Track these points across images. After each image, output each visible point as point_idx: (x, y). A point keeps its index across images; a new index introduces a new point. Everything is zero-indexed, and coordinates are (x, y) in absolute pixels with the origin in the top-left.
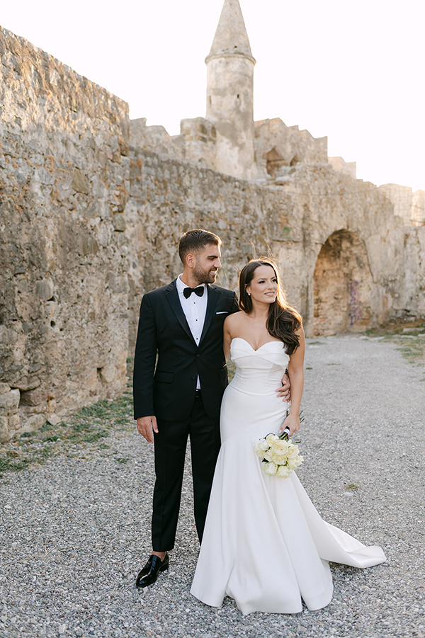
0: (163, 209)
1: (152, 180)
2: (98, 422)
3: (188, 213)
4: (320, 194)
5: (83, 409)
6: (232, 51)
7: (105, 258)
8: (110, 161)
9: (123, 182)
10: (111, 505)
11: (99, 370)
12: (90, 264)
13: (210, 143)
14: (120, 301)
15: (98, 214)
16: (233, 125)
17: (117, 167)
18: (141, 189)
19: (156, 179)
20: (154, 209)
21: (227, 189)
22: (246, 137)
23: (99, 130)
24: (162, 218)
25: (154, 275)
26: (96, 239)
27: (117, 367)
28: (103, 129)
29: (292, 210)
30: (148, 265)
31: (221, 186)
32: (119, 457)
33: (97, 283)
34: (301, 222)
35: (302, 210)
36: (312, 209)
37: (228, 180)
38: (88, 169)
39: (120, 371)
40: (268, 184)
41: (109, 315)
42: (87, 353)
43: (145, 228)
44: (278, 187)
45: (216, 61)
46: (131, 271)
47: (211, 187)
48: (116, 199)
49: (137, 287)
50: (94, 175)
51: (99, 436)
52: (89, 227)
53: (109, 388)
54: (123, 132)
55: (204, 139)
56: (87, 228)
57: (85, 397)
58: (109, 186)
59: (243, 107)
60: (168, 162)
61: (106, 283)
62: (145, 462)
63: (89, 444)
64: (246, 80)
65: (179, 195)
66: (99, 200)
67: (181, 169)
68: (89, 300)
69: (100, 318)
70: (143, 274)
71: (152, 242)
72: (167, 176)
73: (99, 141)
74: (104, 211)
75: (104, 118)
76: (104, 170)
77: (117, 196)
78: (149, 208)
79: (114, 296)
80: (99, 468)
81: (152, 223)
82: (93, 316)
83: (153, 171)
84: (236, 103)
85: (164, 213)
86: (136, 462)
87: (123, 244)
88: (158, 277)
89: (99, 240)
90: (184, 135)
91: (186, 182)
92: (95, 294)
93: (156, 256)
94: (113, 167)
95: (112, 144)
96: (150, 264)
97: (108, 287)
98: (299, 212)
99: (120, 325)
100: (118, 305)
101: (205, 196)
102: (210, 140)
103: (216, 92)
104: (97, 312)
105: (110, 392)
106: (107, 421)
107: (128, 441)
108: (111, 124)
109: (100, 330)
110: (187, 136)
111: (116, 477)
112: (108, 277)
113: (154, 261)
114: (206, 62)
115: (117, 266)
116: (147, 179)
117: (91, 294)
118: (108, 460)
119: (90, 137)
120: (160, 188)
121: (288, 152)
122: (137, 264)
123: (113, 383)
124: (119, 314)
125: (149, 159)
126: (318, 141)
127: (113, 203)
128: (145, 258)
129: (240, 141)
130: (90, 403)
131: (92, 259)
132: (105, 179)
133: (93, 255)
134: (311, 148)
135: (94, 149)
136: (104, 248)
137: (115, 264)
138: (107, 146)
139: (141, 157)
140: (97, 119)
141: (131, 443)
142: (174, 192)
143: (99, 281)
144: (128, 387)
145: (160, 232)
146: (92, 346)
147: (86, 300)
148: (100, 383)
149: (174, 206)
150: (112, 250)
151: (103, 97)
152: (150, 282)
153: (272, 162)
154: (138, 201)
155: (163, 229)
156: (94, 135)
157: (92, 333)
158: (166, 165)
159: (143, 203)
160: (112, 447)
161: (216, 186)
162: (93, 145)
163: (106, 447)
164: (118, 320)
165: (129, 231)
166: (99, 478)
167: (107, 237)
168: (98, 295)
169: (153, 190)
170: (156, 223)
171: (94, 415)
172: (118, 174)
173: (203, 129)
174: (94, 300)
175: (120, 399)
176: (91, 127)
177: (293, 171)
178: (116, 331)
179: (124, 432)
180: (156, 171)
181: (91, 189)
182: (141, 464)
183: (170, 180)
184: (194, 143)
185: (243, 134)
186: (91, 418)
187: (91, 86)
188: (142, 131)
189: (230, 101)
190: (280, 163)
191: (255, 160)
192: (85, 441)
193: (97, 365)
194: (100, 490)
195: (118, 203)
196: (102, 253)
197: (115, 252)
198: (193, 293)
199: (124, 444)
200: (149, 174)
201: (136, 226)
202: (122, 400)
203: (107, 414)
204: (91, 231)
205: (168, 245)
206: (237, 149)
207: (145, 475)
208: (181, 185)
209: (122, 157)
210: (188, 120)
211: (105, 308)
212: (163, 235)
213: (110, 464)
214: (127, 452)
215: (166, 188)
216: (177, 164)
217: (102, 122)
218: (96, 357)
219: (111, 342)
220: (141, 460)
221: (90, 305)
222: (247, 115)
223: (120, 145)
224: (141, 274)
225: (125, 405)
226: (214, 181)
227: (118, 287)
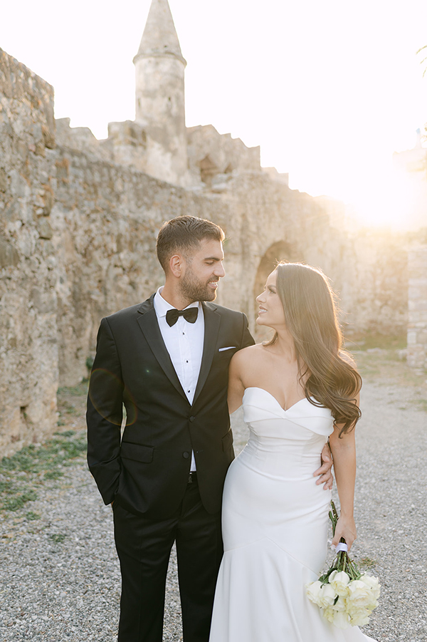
0: (93, 216)
1: (80, 184)
2: (23, 478)
3: (122, 222)
4: (257, 203)
5: (3, 460)
6: (162, 50)
7: (28, 271)
8: (32, 153)
9: (49, 179)
10: (46, 618)
11: (23, 408)
12: (10, 279)
13: (140, 149)
14: (47, 322)
15: (18, 217)
16: (164, 130)
17: (41, 161)
18: (68, 193)
19: (85, 182)
20: (84, 216)
21: (163, 196)
22: (178, 143)
23: (18, 114)
24: (93, 226)
25: (85, 291)
26: (17, 248)
27: (45, 404)
28: (23, 113)
29: (230, 220)
30: (77, 280)
31: (156, 192)
32: (53, 533)
33: (18, 302)
34: (239, 233)
35: (240, 219)
36: (250, 219)
37: (164, 185)
38: (5, 160)
39: (48, 408)
40: (205, 192)
41: (34, 341)
42: (8, 390)
43: (73, 238)
44: (215, 196)
45: (144, 61)
46: (58, 286)
47: (146, 193)
48: (41, 199)
49: (65, 306)
50: (12, 169)
51: (24, 500)
52: (7, 233)
53: (36, 430)
54: (47, 119)
55: (133, 144)
56: (4, 234)
57: (5, 444)
58: (32, 183)
59: (175, 110)
60: (98, 163)
61: (30, 301)
62: (89, 538)
63: (12, 514)
64: (177, 82)
65: (111, 201)
66: (19, 200)
67: (113, 172)
68: (8, 323)
69: (23, 345)
70: (72, 290)
71: (81, 254)
72: (97, 178)
73: (18, 128)
74: (25, 213)
75: (24, 100)
76: (25, 164)
77: (42, 196)
78: (77, 215)
79: (40, 318)
80: (26, 552)
81: (81, 232)
82: (13, 343)
83: (81, 173)
84: (167, 106)
85: (94, 221)
86: (77, 540)
87: (48, 255)
88: (89, 293)
89: (20, 249)
90: (113, 139)
91: (119, 186)
92: (16, 314)
93: (86, 270)
94: (36, 161)
95: (34, 133)
96: (80, 279)
97: (32, 307)
98: (237, 222)
99: (47, 352)
100: (44, 328)
101: (140, 203)
102: (141, 145)
103: (147, 93)
104: (20, 337)
105: (37, 434)
106: (35, 475)
107: (63, 505)
108: (33, 109)
109: (23, 360)
110: (115, 141)
111: (51, 567)
112: (33, 295)
113: (84, 275)
114: (134, 62)
115: (43, 281)
116: (74, 181)
117: (11, 316)
118: (38, 539)
119: (7, 121)
120: (89, 192)
121: (221, 160)
122: (65, 279)
123: (40, 423)
124: (46, 339)
125: (76, 159)
126: (251, 150)
127: (37, 204)
128: (74, 272)
129: (172, 147)
130: (12, 451)
131: (11, 272)
132: (27, 175)
133: (12, 267)
134: (245, 157)
135: (12, 137)
136: (27, 258)
137: (41, 279)
138: (28, 135)
139: (67, 156)
140: (16, 101)
141: (68, 508)
142: (106, 198)
143: (21, 300)
144: (59, 425)
145: (91, 242)
146: (14, 379)
147: (5, 323)
148: (24, 425)
149: (105, 213)
150: (37, 261)
151: (22, 75)
152: (80, 300)
153: (206, 169)
154: (65, 207)
155: (93, 239)
156: (12, 119)
157: (12, 364)
158: (95, 167)
159: (70, 209)
160: (42, 516)
161: (151, 192)
162: (11, 132)
163: (35, 517)
164: (45, 346)
165: (56, 240)
166: (26, 571)
167: (29, 245)
168: (20, 316)
169: (81, 195)
170: (86, 232)
171: (18, 468)
172: (42, 170)
173: (132, 133)
174: (15, 323)
175: (50, 443)
176: (8, 110)
177: (230, 178)
178: (44, 360)
179: (58, 491)
180: (85, 173)
181: (9, 185)
182: (82, 542)
183: (100, 184)
184: (123, 148)
185: (176, 140)
186: (13, 472)
187: (7, 58)
188: (66, 132)
189: (160, 104)
190: (213, 171)
191: (189, 167)
192: (6, 509)
193: (21, 403)
194: (30, 591)
195: (43, 205)
196: (23, 265)
197: (40, 263)
198: (181, 319)
199: (59, 510)
200: (76, 177)
201: (63, 235)
202: (52, 445)
203: (34, 465)
204: (10, 238)
205: (100, 257)
206: (169, 155)
207: (90, 561)
208: (113, 190)
209: (47, 150)
210: (116, 123)
211: (29, 332)
212: (94, 246)
213: (41, 545)
214: (64, 523)
215: (96, 192)
216: (109, 167)
217: (21, 104)
218: (18, 394)
219: (36, 374)
220: (82, 534)
221: (10, 330)
222: (179, 119)
223: (44, 135)
224: (70, 290)
225: (56, 451)
226: (149, 187)
227: (44, 306)
